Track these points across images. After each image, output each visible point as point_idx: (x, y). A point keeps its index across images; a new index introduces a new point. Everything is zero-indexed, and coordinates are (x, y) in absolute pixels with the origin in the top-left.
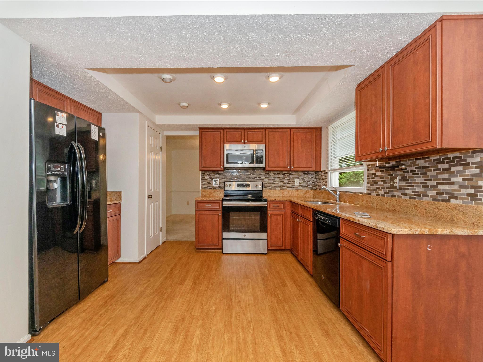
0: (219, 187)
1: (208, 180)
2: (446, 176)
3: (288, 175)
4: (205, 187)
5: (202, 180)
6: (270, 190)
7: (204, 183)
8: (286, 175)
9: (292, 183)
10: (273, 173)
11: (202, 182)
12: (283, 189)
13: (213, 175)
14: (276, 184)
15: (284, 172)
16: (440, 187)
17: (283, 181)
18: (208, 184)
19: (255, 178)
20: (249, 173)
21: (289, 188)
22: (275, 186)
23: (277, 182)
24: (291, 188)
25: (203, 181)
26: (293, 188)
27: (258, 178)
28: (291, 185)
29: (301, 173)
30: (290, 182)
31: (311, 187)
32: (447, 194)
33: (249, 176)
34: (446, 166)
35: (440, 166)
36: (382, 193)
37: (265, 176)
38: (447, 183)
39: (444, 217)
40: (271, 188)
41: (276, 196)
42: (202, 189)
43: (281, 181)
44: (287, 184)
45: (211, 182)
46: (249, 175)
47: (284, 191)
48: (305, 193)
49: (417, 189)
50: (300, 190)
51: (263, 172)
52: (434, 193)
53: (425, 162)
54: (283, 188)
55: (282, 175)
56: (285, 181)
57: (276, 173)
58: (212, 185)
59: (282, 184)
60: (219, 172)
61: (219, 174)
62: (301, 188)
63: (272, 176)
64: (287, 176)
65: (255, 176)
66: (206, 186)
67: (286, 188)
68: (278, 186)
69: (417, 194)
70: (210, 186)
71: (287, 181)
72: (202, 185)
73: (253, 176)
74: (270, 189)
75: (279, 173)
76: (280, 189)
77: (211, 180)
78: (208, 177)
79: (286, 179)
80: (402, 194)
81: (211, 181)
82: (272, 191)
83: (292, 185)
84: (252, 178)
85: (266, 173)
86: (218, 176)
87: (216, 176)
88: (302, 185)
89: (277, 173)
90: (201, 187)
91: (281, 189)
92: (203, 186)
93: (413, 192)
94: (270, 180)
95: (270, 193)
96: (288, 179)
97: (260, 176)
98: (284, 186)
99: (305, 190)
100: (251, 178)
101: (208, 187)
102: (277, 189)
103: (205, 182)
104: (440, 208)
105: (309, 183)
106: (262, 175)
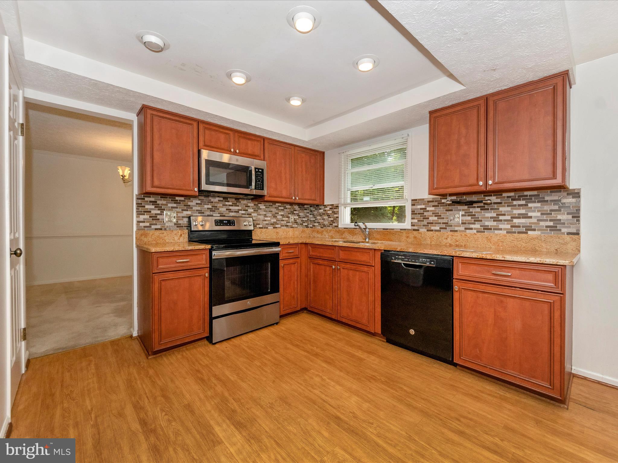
0: (178, 225)
1: (154, 212)
2: (523, 211)
3: (282, 208)
4: (145, 227)
5: (137, 212)
6: (262, 229)
7: (142, 217)
8: (280, 208)
9: (287, 219)
10: (264, 205)
11: (138, 217)
12: (276, 228)
13: (164, 202)
14: (268, 220)
15: (277, 204)
16: (515, 221)
17: (277, 217)
18: (153, 219)
19: (240, 212)
20: (231, 203)
21: (283, 226)
22: (266, 224)
23: (269, 219)
24: (286, 226)
25: (139, 213)
26: (288, 226)
27: (243, 212)
28: (285, 222)
29: (296, 207)
30: (284, 219)
31: (306, 224)
32: (523, 227)
33: (231, 208)
34: (523, 202)
35: (515, 203)
36: (438, 228)
37: (253, 209)
38: (523, 218)
39: (524, 247)
40: (261, 226)
41: (269, 237)
42: (139, 229)
43: (274, 217)
44: (281, 221)
45: (158, 217)
46: (230, 205)
47: (278, 230)
48: (302, 232)
49: (487, 223)
50: (296, 229)
51: (250, 203)
52: (509, 227)
53: (497, 198)
54: (277, 226)
55: (275, 208)
56: (279, 217)
57: (267, 205)
58: (161, 222)
59: (275, 220)
60: (177, 198)
61: (176, 202)
62: (296, 226)
63: (263, 209)
64: (281, 210)
65: (240, 208)
66: (148, 224)
67: (279, 226)
68: (271, 224)
69: (487, 228)
70: (156, 224)
71: (281, 217)
72: (139, 222)
73: (237, 208)
74: (260, 228)
75: (272, 206)
76: (272, 228)
77: (159, 212)
78: (153, 207)
79: (280, 213)
80: (466, 229)
81: (161, 214)
82: (264, 230)
83: (287, 222)
84: (235, 212)
85: (254, 205)
86: (175, 205)
87: (170, 205)
88: (297, 222)
89: (269, 205)
90: (137, 227)
91: (274, 228)
92: (142, 224)
93: (481, 226)
94: (260, 215)
95: (261, 233)
96: (283, 213)
97: (247, 208)
98: (278, 224)
99: (300, 228)
100: (232, 212)
101: (153, 227)
102: (269, 228)
103: (146, 216)
104: (520, 239)
105: (304, 219)
106: (249, 206)
